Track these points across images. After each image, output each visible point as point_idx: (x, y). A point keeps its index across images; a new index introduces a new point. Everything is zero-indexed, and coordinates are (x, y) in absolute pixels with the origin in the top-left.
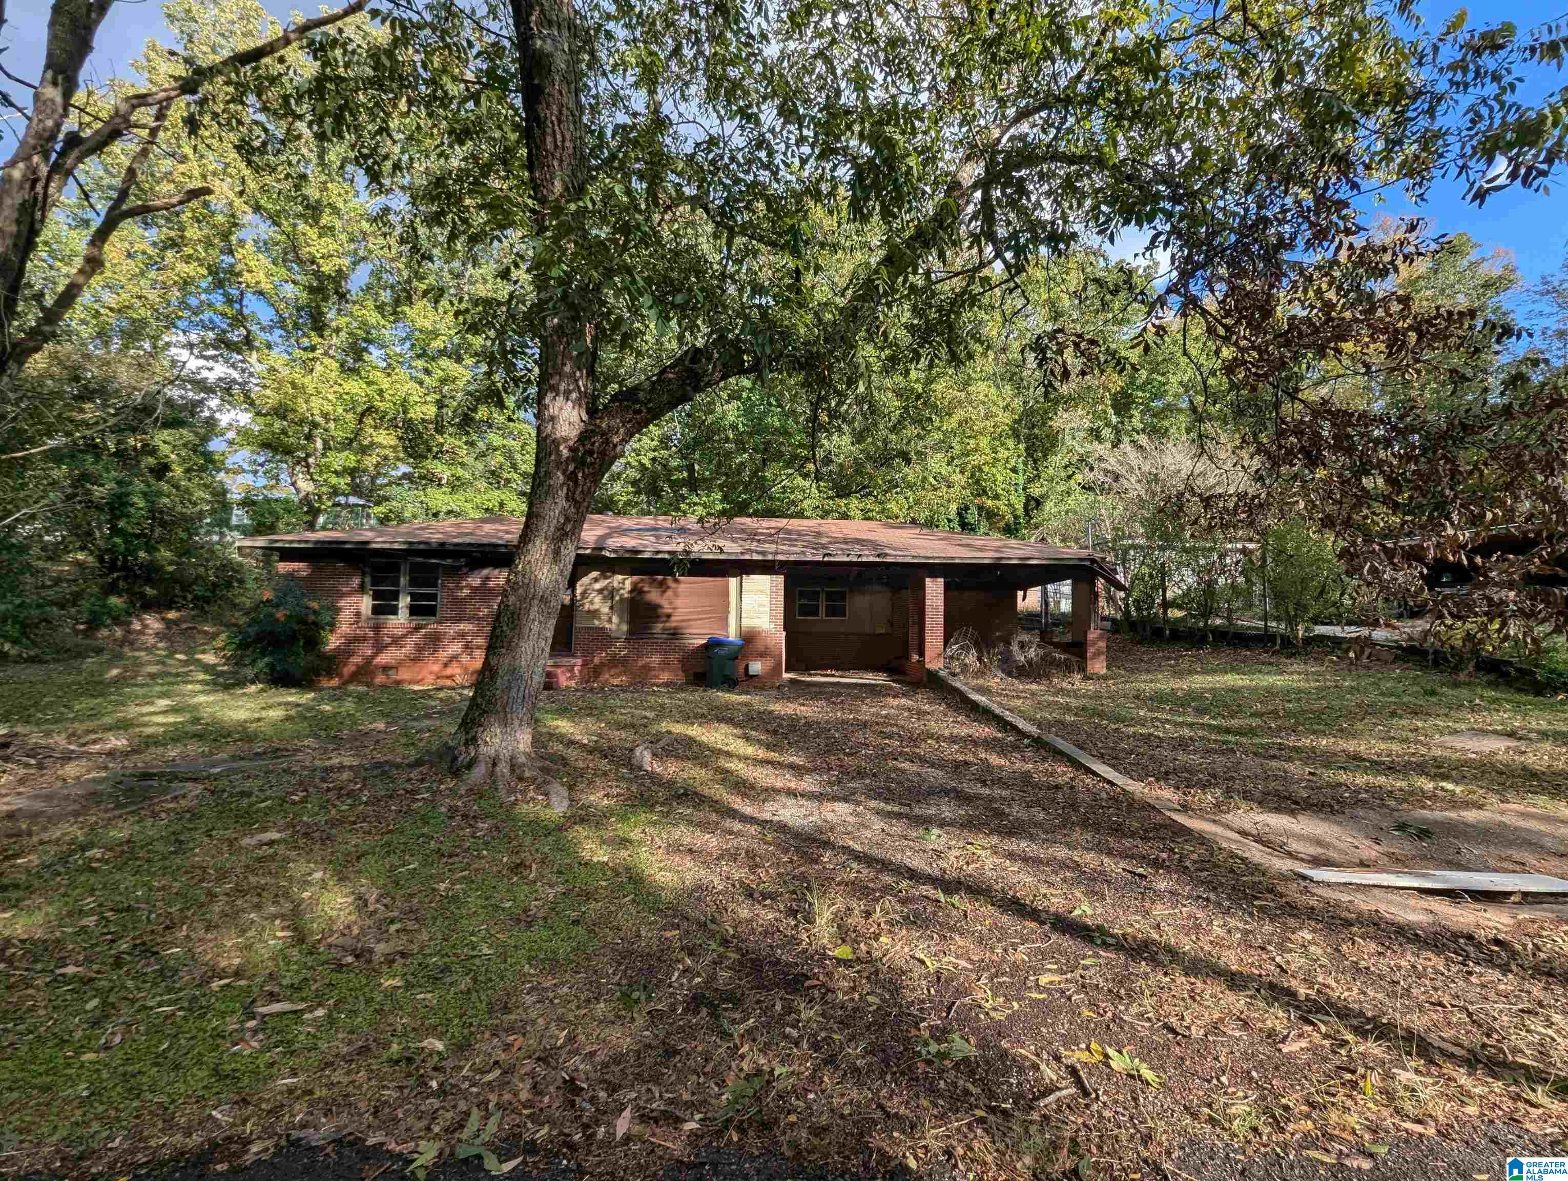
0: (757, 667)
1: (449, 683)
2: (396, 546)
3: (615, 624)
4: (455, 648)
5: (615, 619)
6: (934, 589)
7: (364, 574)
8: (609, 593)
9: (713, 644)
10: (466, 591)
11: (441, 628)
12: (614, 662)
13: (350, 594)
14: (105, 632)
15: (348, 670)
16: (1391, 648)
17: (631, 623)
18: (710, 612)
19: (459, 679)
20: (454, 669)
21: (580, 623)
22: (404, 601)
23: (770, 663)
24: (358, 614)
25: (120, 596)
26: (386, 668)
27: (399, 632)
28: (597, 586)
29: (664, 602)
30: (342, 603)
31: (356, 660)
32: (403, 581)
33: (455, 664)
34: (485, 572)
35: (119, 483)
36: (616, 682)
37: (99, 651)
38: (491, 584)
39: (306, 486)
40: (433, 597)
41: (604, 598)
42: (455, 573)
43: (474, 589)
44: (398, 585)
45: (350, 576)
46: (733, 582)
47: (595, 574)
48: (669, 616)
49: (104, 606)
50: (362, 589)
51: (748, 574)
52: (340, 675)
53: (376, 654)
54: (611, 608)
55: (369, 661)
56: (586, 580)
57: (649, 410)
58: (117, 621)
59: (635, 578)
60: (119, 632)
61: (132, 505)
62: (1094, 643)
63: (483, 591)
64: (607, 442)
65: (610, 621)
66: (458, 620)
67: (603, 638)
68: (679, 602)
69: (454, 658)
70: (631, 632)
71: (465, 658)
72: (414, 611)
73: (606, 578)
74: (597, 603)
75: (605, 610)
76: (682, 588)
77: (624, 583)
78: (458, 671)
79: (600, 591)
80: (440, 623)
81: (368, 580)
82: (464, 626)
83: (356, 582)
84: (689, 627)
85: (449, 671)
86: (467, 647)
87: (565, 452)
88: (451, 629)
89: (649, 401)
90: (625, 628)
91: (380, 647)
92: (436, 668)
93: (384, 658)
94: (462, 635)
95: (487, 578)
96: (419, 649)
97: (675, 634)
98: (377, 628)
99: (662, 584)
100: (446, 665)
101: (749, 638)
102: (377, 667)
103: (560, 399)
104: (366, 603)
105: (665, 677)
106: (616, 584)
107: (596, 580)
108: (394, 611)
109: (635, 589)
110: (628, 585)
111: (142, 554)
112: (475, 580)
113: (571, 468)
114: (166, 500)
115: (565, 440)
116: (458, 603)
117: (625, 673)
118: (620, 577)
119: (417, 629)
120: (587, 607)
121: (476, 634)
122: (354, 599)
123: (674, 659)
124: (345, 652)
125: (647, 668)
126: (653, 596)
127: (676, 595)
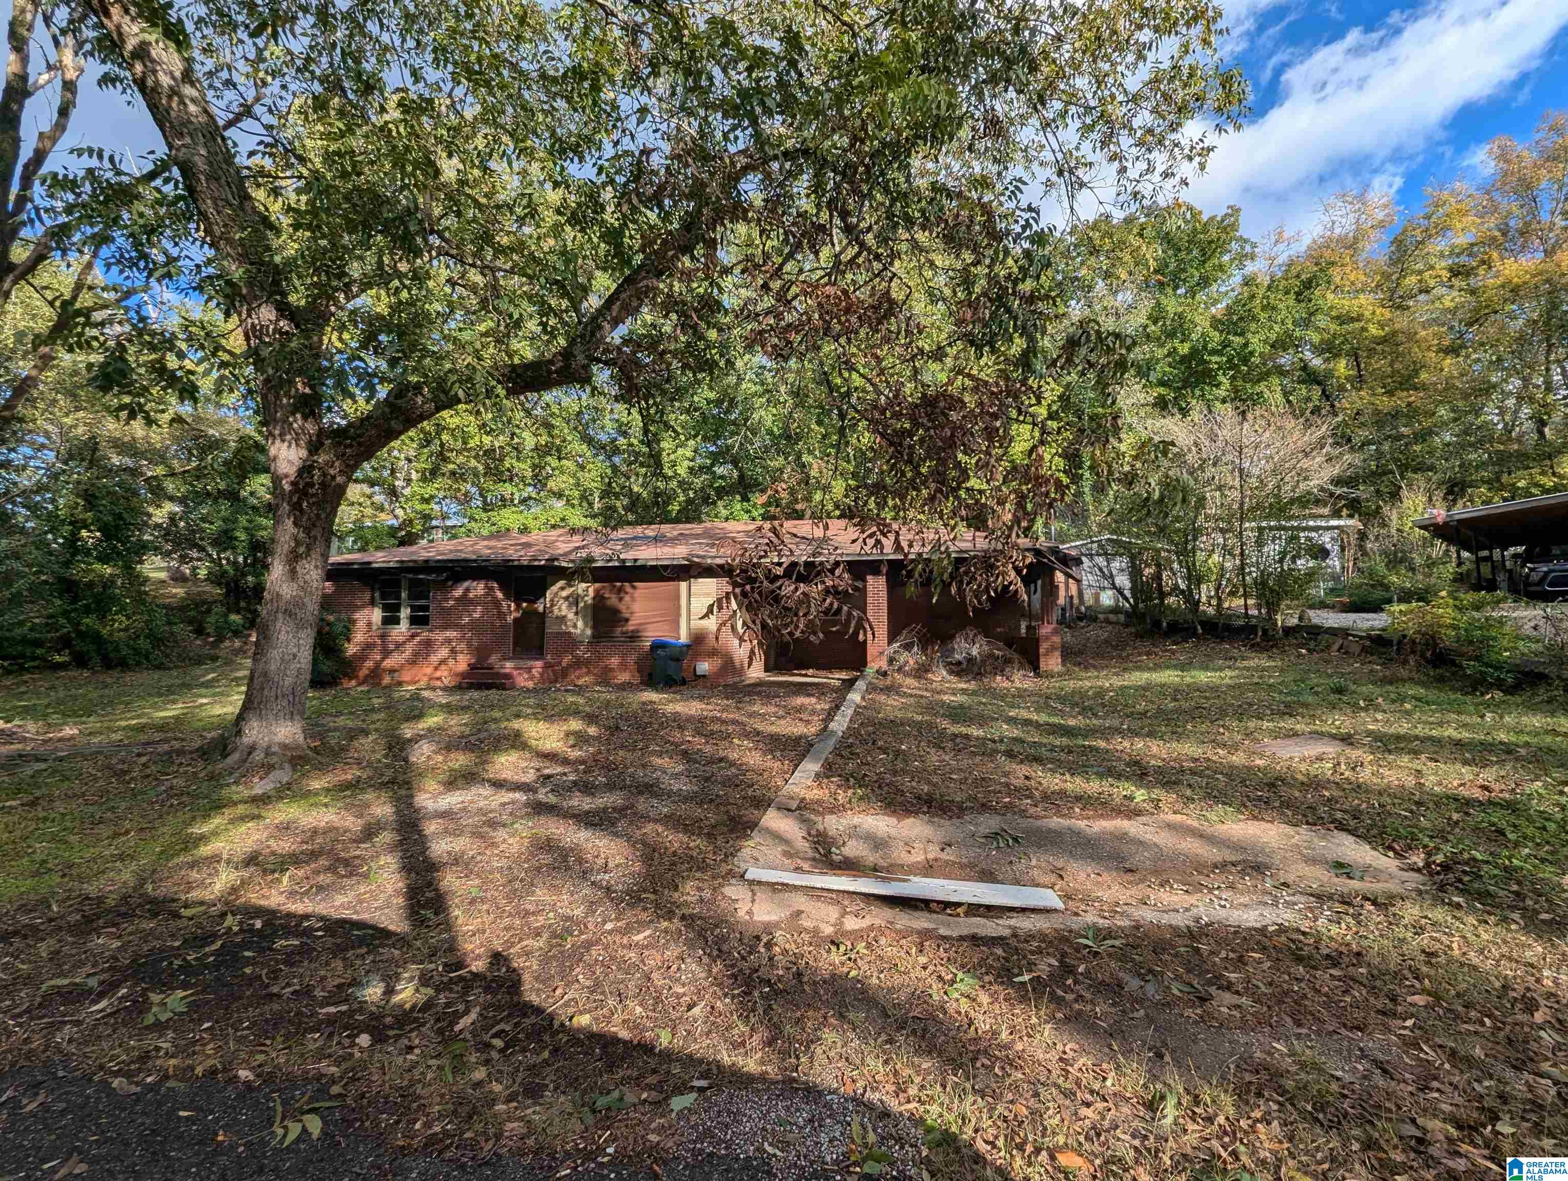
0: (704, 667)
1: (438, 683)
2: (391, 565)
3: (580, 627)
4: (444, 652)
5: (580, 624)
6: (876, 587)
7: (373, 591)
8: (574, 600)
9: (657, 646)
10: (452, 603)
11: (432, 636)
12: (578, 663)
13: (363, 607)
14: (227, 643)
15: (364, 672)
16: (1361, 638)
17: (595, 627)
18: (661, 615)
19: (446, 681)
20: (443, 672)
21: (551, 628)
22: (405, 613)
23: (718, 662)
24: (369, 624)
25: (238, 613)
26: (392, 671)
27: (401, 639)
28: (564, 594)
29: (622, 607)
30: (357, 616)
31: (369, 664)
32: (404, 595)
33: (443, 667)
34: (466, 584)
35: (225, 520)
36: (580, 682)
37: (214, 659)
38: (471, 595)
39: (399, 512)
40: (426, 608)
41: (570, 606)
42: (444, 586)
43: (457, 599)
44: (399, 598)
45: (363, 591)
46: (683, 585)
47: (562, 583)
48: (627, 620)
49: (226, 622)
50: (372, 603)
51: (696, 577)
52: (357, 677)
53: (383, 659)
54: (577, 613)
55: (378, 665)
56: (554, 588)
57: (360, 444)
58: (236, 633)
59: (597, 585)
60: (237, 644)
61: (236, 538)
62: (1047, 638)
63: (465, 600)
64: (324, 475)
65: (575, 626)
66: (445, 627)
67: (569, 642)
68: (636, 607)
69: (443, 662)
70: (594, 636)
71: (451, 662)
72: (415, 621)
73: (571, 586)
74: (563, 609)
75: (571, 616)
76: (637, 593)
77: (586, 590)
78: (446, 673)
79: (567, 598)
80: (431, 631)
81: (377, 595)
82: (451, 634)
83: (367, 596)
84: (644, 630)
85: (438, 674)
86: (453, 651)
87: (287, 487)
88: (439, 636)
89: (360, 436)
90: (589, 632)
91: (386, 653)
92: (429, 670)
93: (388, 663)
94: (448, 641)
95: (467, 590)
96: (416, 654)
97: (634, 637)
98: (383, 637)
99: (620, 590)
100: (436, 669)
101: (698, 639)
102: (384, 670)
103: (278, 441)
104: (377, 615)
105: (623, 677)
106: (580, 591)
107: (562, 589)
108: (397, 621)
109: (598, 596)
110: (591, 590)
111: (250, 578)
112: (458, 592)
113: (295, 499)
114: (265, 533)
115: (286, 476)
116: (446, 612)
117: (588, 673)
118: (584, 585)
119: (413, 636)
120: (556, 612)
121: (460, 640)
122: (366, 611)
123: (632, 659)
124: (361, 657)
125: (607, 670)
126: (613, 600)
127: (633, 599)
